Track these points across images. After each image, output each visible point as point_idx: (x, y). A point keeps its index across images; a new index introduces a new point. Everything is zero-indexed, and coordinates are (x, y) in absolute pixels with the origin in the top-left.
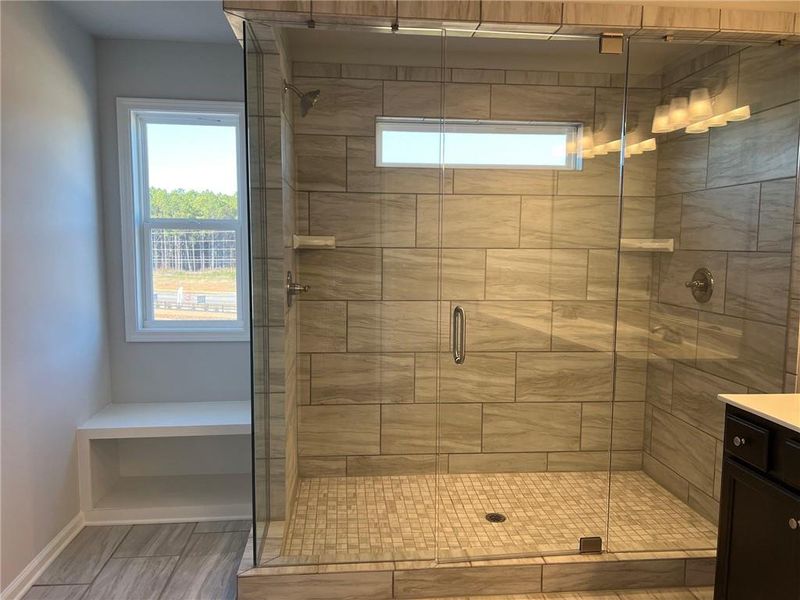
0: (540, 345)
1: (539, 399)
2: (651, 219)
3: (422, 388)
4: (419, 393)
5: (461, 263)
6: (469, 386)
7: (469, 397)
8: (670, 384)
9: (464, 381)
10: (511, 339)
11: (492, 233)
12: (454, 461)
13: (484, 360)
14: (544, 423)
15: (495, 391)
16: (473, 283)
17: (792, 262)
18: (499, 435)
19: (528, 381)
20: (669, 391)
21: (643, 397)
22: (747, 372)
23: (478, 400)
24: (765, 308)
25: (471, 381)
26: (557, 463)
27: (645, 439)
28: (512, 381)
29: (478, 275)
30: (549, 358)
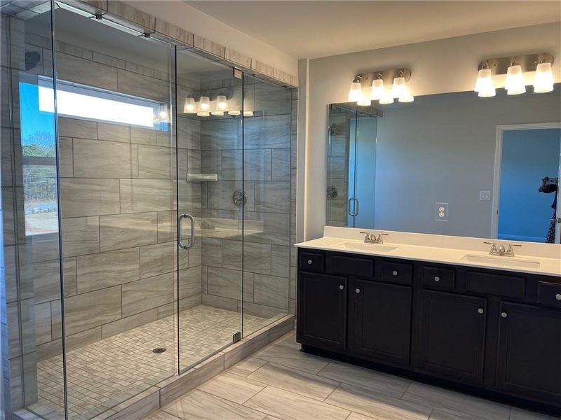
0: (152, 240)
1: (153, 274)
2: (199, 163)
3: (82, 283)
4: (80, 286)
5: (105, 188)
6: (113, 275)
7: (113, 282)
8: (220, 252)
9: (110, 272)
10: (136, 239)
11: (123, 168)
12: (105, 330)
13: (121, 255)
14: (155, 289)
15: (128, 275)
16: (113, 203)
17: (291, 185)
18: (131, 303)
19: (147, 264)
20: (220, 255)
21: (200, 262)
22: (270, 237)
23: (119, 283)
24: (278, 207)
25: (114, 271)
26: (165, 312)
27: (202, 286)
28: (138, 266)
29: (116, 197)
30: (156, 248)
